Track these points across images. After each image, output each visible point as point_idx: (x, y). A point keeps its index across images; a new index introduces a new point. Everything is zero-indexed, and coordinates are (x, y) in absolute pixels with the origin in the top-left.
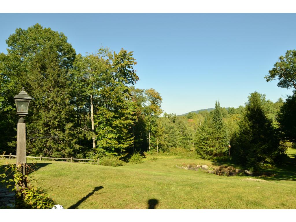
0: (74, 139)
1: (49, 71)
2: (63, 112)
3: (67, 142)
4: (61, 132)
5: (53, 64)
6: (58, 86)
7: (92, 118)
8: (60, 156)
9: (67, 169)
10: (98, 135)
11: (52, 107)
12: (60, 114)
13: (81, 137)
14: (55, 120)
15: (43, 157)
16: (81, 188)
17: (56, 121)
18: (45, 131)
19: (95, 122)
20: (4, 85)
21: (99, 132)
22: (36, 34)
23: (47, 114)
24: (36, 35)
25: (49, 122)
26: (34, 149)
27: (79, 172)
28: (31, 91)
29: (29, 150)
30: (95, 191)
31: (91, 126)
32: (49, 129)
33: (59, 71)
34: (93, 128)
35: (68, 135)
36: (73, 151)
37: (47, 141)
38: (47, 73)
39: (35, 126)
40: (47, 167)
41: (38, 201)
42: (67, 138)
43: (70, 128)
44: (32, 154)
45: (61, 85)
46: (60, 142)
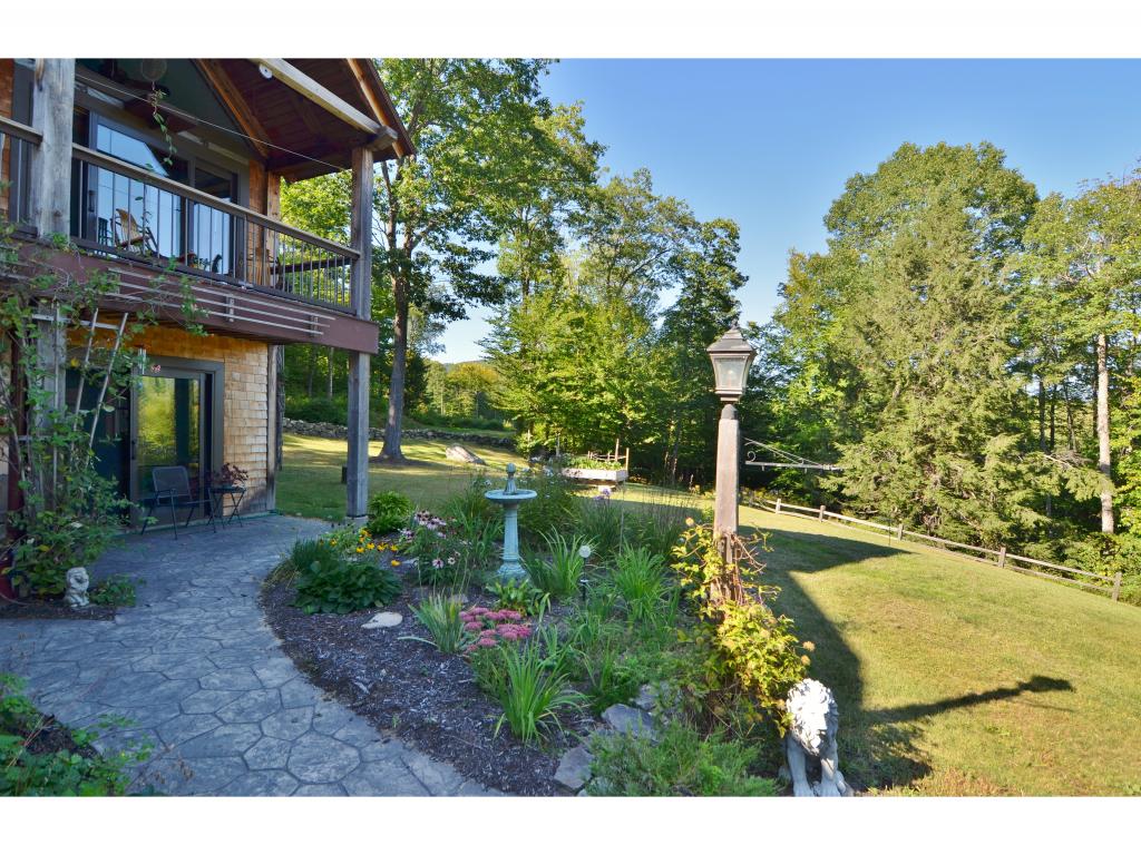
0: (1017, 489)
1: (936, 276)
2: (979, 400)
3: (991, 498)
4: (970, 464)
5: (947, 252)
6: (966, 319)
7: (1102, 421)
8: (965, 537)
9: (954, 581)
10: (1129, 486)
11: (942, 384)
12: (967, 406)
13: (1046, 487)
14: (950, 424)
15: (909, 530)
16: (977, 660)
17: (953, 427)
18: (917, 456)
19: (1113, 436)
20: (820, 335)
21: (1133, 475)
22: (900, 175)
23: (924, 406)
24: (899, 179)
25: (932, 430)
26: (884, 503)
27: (995, 603)
28: (880, 343)
29: (873, 504)
30: (1026, 689)
31: (1097, 450)
32: (932, 451)
33: (969, 270)
34: (1104, 458)
35: (996, 474)
36: (1011, 529)
37: (923, 486)
38: (927, 282)
39: (890, 439)
40: (893, 559)
41: (752, 648)
42: (991, 482)
43: (1005, 453)
44: (879, 518)
45: (974, 314)
46: (966, 495)
